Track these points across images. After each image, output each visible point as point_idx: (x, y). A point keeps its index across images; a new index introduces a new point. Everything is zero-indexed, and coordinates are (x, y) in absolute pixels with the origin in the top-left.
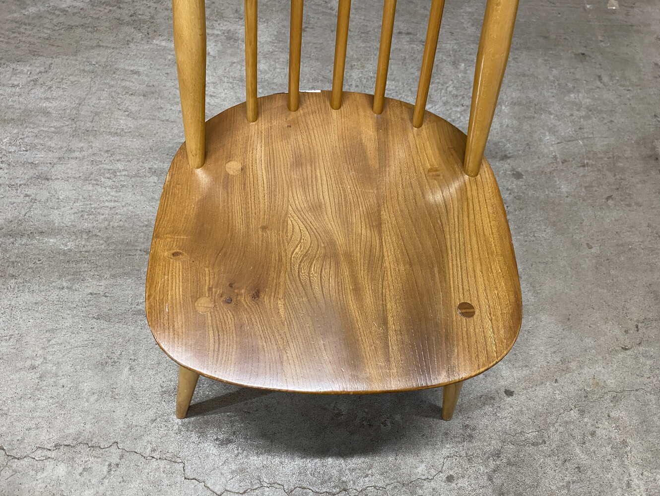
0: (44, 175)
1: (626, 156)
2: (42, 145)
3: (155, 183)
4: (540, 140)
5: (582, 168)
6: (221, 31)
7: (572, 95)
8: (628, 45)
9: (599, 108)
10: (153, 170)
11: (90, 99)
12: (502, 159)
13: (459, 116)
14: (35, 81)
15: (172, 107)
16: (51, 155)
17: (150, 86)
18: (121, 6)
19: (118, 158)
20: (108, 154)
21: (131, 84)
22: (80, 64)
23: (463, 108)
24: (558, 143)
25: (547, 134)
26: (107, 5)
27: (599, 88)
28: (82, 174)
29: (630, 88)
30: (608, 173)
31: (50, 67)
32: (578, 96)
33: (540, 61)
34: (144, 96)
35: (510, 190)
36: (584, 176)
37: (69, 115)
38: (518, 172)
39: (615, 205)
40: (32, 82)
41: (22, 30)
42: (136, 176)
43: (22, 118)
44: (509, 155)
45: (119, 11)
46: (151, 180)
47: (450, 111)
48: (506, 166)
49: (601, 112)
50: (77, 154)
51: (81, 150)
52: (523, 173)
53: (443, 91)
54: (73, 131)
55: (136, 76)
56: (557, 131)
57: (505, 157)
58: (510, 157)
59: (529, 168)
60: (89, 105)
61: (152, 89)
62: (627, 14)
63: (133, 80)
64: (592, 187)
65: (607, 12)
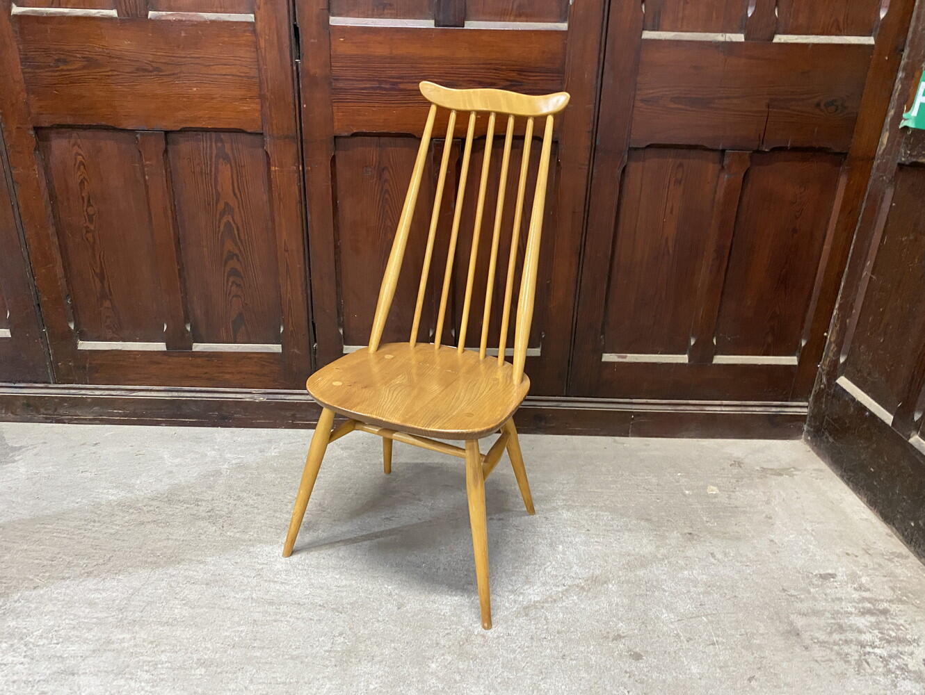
0: (71, 670)
1: (761, 632)
2: (77, 637)
3: (201, 675)
4: (657, 617)
5: (711, 646)
7: (686, 572)
8: (736, 524)
9: (718, 584)
10: (202, 661)
11: (146, 588)
12: (616, 640)
13: (561, 596)
14: (89, 574)
15: (237, 596)
16: (85, 647)
17: (216, 575)
18: (200, 503)
19: (163, 649)
20: (153, 644)
21: (195, 573)
22: (142, 556)
24: (679, 620)
25: (664, 611)
26: (185, 503)
27: (714, 564)
28: (116, 667)
29: (748, 564)
30: (744, 651)
32: (692, 573)
33: (645, 541)
34: (207, 584)
35: (630, 673)
36: (716, 655)
37: (117, 605)
38: (636, 653)
39: (761, 687)
40: (86, 574)
41: (89, 527)
42: (181, 667)
43: (63, 610)
44: (623, 635)
45: (196, 508)
46: (198, 672)
47: (550, 591)
48: (622, 646)
49: (720, 587)
50: (115, 646)
51: (123, 640)
52: (642, 654)
53: (541, 572)
54: (118, 622)
55: (201, 566)
56: (675, 608)
57: (618, 637)
58: (624, 637)
59: (648, 648)
60: (142, 595)
61: (218, 578)
62: (729, 497)
63: (198, 569)
64: (728, 666)
65: (707, 496)
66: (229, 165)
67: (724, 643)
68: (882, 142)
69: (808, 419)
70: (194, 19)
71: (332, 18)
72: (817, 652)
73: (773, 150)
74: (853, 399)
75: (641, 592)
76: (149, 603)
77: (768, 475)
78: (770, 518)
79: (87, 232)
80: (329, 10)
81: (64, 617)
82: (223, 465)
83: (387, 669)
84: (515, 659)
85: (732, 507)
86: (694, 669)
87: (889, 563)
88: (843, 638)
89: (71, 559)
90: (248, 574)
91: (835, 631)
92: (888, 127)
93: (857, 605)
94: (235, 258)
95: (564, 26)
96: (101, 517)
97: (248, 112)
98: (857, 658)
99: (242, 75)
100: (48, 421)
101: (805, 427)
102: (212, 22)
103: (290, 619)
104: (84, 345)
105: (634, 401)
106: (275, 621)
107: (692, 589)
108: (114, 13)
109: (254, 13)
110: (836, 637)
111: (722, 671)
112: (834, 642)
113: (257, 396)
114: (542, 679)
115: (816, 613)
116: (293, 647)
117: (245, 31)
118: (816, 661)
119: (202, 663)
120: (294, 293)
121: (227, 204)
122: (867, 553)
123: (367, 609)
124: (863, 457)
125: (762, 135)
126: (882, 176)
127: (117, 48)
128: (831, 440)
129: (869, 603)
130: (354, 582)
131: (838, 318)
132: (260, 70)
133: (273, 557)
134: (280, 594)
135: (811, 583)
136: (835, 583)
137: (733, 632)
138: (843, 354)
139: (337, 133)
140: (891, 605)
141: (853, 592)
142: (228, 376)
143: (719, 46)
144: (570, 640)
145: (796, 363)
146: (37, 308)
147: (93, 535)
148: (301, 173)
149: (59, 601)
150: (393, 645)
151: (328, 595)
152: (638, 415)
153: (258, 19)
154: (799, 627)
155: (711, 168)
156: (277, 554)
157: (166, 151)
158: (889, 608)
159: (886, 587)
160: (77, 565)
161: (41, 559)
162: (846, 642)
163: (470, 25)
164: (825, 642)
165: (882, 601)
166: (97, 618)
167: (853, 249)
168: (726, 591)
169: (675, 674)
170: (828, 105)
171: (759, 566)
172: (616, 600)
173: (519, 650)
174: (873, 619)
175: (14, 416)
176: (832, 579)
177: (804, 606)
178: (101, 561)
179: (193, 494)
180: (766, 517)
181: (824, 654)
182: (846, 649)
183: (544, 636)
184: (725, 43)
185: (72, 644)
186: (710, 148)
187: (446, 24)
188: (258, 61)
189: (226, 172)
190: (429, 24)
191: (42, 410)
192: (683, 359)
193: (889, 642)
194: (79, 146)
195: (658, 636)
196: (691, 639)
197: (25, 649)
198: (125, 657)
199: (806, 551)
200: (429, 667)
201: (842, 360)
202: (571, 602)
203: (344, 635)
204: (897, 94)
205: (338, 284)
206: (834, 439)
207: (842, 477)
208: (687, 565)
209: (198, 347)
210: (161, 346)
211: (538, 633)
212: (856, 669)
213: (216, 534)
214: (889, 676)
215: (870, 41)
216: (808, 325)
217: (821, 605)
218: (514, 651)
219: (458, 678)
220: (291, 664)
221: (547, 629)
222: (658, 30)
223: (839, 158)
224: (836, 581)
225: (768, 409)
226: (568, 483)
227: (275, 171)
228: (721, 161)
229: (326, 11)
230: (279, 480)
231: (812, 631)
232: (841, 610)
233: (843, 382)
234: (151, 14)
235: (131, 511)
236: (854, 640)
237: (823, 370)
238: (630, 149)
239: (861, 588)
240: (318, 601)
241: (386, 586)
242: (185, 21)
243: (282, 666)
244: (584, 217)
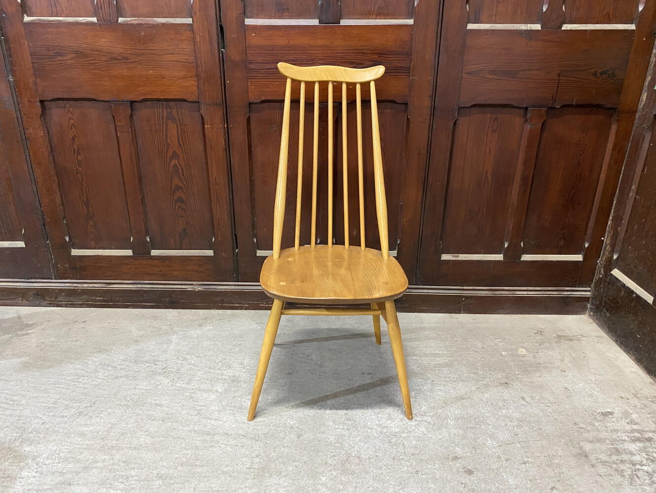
0: (68, 481)
1: (559, 454)
2: (72, 458)
3: (159, 485)
4: (484, 444)
5: (523, 465)
6: (228, 376)
7: (504, 411)
8: (540, 376)
9: (527, 419)
10: (160, 475)
11: (120, 424)
12: (454, 460)
13: (414, 428)
14: (80, 413)
15: (184, 429)
16: (78, 465)
17: (169, 414)
18: (157, 363)
19: (133, 466)
20: (125, 463)
21: (154, 413)
22: (117, 401)
23: (416, 422)
24: (499, 446)
25: (489, 439)
26: (147, 363)
27: (524, 405)
28: (100, 479)
29: (549, 405)
30: (548, 469)
31: (95, 403)
32: (509, 412)
34: (163, 420)
35: (464, 484)
36: (527, 471)
37: (100, 436)
38: (469, 470)
41: (80, 380)
42: (145, 480)
43: (63, 439)
44: (459, 456)
45: (154, 367)
46: (157, 483)
47: (406, 425)
48: (458, 465)
49: (529, 422)
50: (99, 464)
51: (104, 460)
52: (473, 470)
54: (101, 447)
55: (158, 407)
56: (497, 437)
57: (456, 458)
58: (460, 458)
59: (478, 466)
60: (118, 428)
61: (170, 416)
62: (534, 357)
63: (156, 410)
64: (536, 479)
65: (518, 356)
66: (175, 125)
67: (532, 462)
68: (642, 100)
69: (591, 300)
70: (150, 23)
71: (246, 20)
72: (601, 469)
73: (562, 107)
74: (624, 285)
75: (472, 425)
76: (123, 434)
77: (562, 341)
78: (565, 371)
79: (77, 173)
80: (244, 14)
81: (63, 444)
82: (173, 336)
83: (290, 481)
84: (381, 474)
85: (536, 364)
86: (511, 482)
87: (652, 404)
88: (620, 459)
89: (68, 403)
90: (192, 413)
91: (613, 454)
92: (646, 89)
93: (628, 434)
94: (180, 190)
95: (411, 22)
96: (88, 373)
97: (187, 87)
98: (630, 473)
99: (184, 61)
100: (52, 306)
101: (589, 306)
102: (163, 24)
103: (221, 446)
104: (75, 252)
105: (465, 288)
106: (211, 447)
107: (509, 423)
108: (94, 20)
109: (191, 17)
110: (614, 458)
111: (532, 483)
112: (613, 461)
113: (196, 286)
114: (401, 488)
115: (600, 441)
116: (224, 465)
117: (186, 31)
118: (600, 475)
119: (160, 477)
120: (222, 213)
121: (174, 152)
122: (636, 396)
123: (276, 437)
124: (631, 327)
125: (554, 97)
126: (643, 124)
127: (97, 44)
128: (608, 315)
129: (638, 433)
130: (266, 418)
131: (611, 228)
132: (196, 57)
133: (209, 401)
134: (214, 428)
135: (596, 419)
136: (613, 419)
137: (539, 455)
138: (616, 253)
139: (251, 101)
140: (654, 434)
141: (627, 425)
142: (176, 273)
143: (522, 33)
144: (421, 460)
145: (581, 259)
146: (43, 227)
147: (83, 386)
148: (226, 129)
149: (59, 432)
150: (294, 464)
151: (248, 428)
152: (467, 297)
153: (195, 22)
154: (587, 451)
155: (518, 120)
156: (212, 399)
157: (131, 116)
158: (652, 436)
159: (650, 421)
160: (72, 407)
161: (47, 403)
162: (622, 461)
163: (344, 22)
164: (606, 462)
165: (648, 431)
166: (87, 444)
167: (622, 177)
168: (534, 425)
169: (497, 485)
170: (601, 74)
171: (557, 406)
172: (453, 431)
173: (384, 467)
174: (641, 445)
175: (28, 302)
176: (610, 416)
177: (590, 436)
178: (89, 404)
179: (153, 356)
180: (562, 371)
181: (606, 470)
182: (622, 467)
183: (402, 457)
184: (526, 31)
185: (69, 463)
186: (516, 106)
187: (327, 22)
188: (195, 51)
189: (173, 130)
190: (315, 22)
191: (47, 298)
192: (499, 257)
193: (652, 461)
194: (71, 113)
195: (485, 458)
196: (509, 460)
197: (37, 467)
198: (106, 473)
199: (591, 396)
200: (320, 480)
201: (615, 257)
202: (421, 432)
203: (260, 457)
204: (653, 65)
205: (253, 207)
206: (611, 314)
207: (616, 341)
208: (504, 406)
209: (154, 253)
210: (129, 252)
211: (398, 455)
212: (630, 482)
213: (169, 385)
214: (653, 486)
215: (632, 27)
216: (589, 231)
217: (603, 435)
218: (381, 468)
219: (341, 488)
220: (222, 477)
221: (404, 452)
222: (478, 23)
223: (611, 111)
224: (613, 417)
225: (561, 293)
226: (417, 347)
227: (208, 128)
228: (525, 115)
229: (243, 15)
230: (213, 346)
231: (597, 453)
232: (618, 439)
233: (616, 273)
234: (121, 20)
235: (109, 368)
236: (628, 460)
237: (602, 265)
238: (459, 108)
239: (632, 422)
240: (241, 432)
241: (289, 422)
242: (144, 24)
243: (216, 479)
244: (427, 157)
